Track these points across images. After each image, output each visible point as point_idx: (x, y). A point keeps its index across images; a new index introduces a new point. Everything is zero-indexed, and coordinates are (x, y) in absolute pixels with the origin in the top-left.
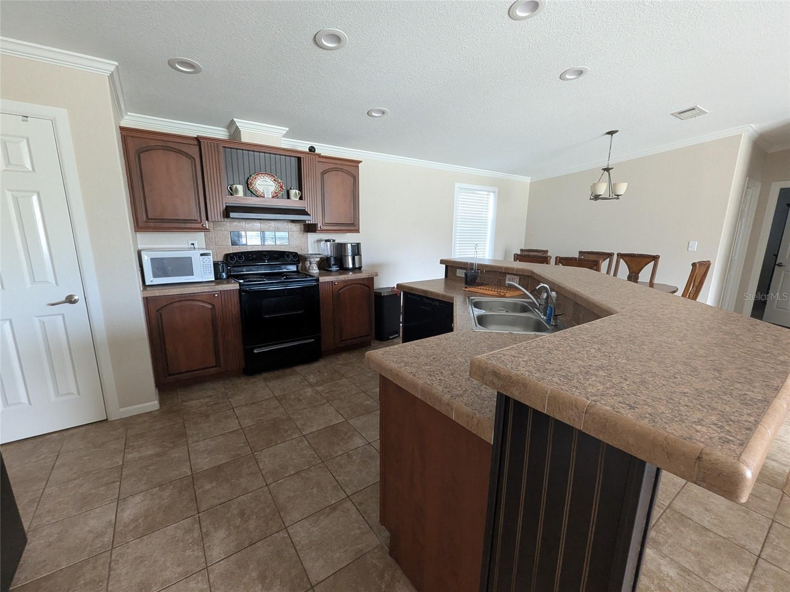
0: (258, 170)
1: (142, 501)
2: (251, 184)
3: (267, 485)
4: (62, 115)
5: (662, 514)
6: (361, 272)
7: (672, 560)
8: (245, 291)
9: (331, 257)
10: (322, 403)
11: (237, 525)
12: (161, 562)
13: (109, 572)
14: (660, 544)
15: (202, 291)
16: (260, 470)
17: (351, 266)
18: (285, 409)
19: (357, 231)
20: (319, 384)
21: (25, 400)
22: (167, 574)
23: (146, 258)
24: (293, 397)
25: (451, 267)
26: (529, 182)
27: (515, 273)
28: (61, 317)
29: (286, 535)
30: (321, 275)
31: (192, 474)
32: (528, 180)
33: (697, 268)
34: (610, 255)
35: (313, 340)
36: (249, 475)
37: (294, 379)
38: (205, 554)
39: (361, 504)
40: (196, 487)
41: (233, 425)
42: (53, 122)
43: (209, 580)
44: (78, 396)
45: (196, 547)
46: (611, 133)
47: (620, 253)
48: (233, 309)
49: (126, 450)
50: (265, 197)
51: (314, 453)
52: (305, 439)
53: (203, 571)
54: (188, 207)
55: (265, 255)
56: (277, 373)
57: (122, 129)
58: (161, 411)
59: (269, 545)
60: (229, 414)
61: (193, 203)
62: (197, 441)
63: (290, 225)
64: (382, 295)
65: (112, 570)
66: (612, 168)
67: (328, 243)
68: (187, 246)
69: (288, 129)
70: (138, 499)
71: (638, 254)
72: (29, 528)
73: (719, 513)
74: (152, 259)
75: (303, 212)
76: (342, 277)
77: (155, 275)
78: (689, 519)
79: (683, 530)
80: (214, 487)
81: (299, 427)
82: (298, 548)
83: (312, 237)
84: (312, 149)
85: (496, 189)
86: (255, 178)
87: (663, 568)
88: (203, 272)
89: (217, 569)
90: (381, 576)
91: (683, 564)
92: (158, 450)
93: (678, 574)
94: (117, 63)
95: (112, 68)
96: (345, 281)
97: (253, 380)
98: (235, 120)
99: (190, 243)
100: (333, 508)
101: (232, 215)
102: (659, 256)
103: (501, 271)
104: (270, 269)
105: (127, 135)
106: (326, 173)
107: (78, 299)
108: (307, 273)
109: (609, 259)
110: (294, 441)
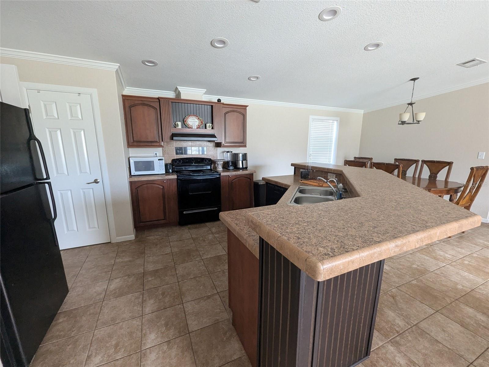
0: (189, 114)
1: (119, 282)
2: (186, 121)
3: (178, 282)
4: (94, 92)
5: (409, 328)
6: (247, 170)
7: (405, 355)
8: (179, 180)
9: (230, 161)
10: (216, 243)
11: (160, 299)
12: (123, 310)
13: (100, 310)
14: (400, 345)
15: (158, 179)
16: (176, 274)
17: (241, 166)
18: (196, 245)
19: (245, 146)
20: (217, 233)
21: (75, 229)
22: (124, 316)
23: (132, 161)
24: (201, 239)
25: (297, 168)
26: (363, 113)
27: (332, 172)
28: (92, 190)
29: (182, 307)
30: (223, 171)
31: (144, 272)
32: (362, 112)
33: (475, 171)
34: (416, 161)
35: (217, 208)
36: (170, 275)
37: (204, 229)
38: (142, 309)
39: (224, 297)
40: (144, 278)
41: (168, 250)
42: (91, 95)
43: (142, 322)
44: (98, 229)
45: (139, 306)
46: (414, 80)
47: (424, 160)
48: (174, 189)
49: (117, 257)
50: (193, 128)
51: (205, 269)
52: (202, 261)
53: (140, 317)
54: (152, 134)
55: (193, 160)
56: (195, 225)
57: (123, 96)
58: (135, 240)
59: (173, 310)
60: (167, 245)
61: (156, 132)
62: (149, 257)
63: (207, 143)
64: (259, 184)
65: (102, 310)
66: (415, 103)
67: (229, 153)
68: (153, 155)
69: (206, 90)
70: (118, 280)
72: (71, 287)
73: (452, 333)
74: (135, 162)
75: (213, 136)
76: (234, 173)
77: (136, 171)
78: (428, 334)
79: (420, 339)
80: (153, 279)
81: (201, 255)
82: (186, 314)
83: (220, 150)
84: (219, 100)
85: (338, 119)
86: (188, 118)
87: (397, 358)
88: (159, 169)
89: (147, 317)
90: (225, 334)
91: (412, 359)
92: (131, 259)
93: (406, 363)
94: (119, 65)
95: (117, 67)
96: (236, 176)
97: (182, 228)
98: (178, 87)
99: (155, 154)
100: (209, 297)
101: (174, 138)
102: (453, 163)
103: (325, 171)
104: (195, 168)
105: (125, 98)
106: (227, 113)
107: (99, 181)
108: (215, 170)
109: (415, 164)
110: (196, 261)
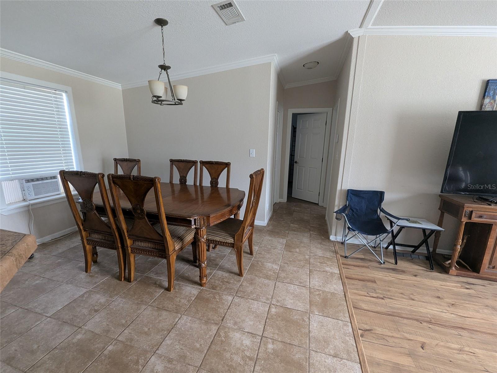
26: (121, 88)
33: (254, 179)
34: (194, 163)
46: (160, 23)
47: (202, 161)
71: (215, 162)
102: (230, 164)
109: (194, 166)
